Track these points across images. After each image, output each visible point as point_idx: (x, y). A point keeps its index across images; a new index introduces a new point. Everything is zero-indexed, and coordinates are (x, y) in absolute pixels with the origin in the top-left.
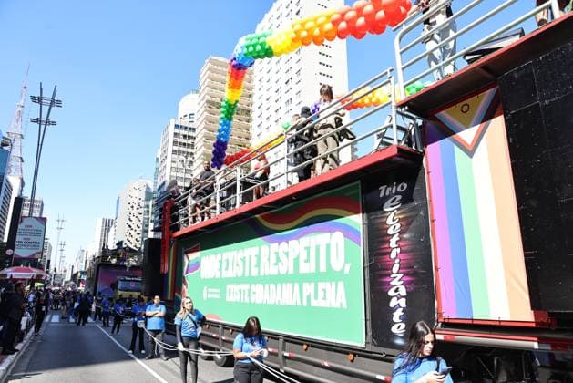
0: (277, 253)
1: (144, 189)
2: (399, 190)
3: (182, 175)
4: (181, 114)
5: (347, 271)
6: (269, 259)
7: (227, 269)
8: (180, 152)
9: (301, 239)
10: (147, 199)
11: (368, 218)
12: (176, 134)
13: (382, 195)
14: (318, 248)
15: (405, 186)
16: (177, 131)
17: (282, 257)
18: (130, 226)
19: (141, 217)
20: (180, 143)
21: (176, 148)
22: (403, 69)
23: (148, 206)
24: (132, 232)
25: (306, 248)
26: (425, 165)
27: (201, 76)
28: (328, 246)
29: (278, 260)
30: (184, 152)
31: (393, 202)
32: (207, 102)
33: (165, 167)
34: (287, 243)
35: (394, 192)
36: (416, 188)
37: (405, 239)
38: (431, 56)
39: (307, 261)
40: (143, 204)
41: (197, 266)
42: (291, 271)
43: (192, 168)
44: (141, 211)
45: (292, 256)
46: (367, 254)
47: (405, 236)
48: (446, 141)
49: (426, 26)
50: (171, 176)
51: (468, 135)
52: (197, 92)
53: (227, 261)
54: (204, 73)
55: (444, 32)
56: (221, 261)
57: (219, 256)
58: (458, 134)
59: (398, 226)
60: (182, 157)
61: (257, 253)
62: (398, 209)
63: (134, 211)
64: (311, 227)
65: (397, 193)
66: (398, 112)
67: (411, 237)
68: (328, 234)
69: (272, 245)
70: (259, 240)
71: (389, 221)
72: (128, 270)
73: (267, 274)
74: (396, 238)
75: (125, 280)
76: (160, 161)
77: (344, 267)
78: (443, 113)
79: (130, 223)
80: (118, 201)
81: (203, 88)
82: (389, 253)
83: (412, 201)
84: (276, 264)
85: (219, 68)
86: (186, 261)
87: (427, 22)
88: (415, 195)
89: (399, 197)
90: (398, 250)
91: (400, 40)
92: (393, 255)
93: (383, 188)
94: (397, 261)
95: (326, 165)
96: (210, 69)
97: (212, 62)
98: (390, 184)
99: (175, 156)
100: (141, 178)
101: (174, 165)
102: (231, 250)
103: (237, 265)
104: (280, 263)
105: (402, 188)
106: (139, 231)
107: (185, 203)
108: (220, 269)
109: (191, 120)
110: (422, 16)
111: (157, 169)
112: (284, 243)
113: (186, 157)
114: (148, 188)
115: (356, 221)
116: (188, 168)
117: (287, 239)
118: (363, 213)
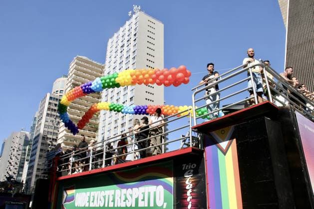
0: (125, 195)
1: (23, 138)
2: (192, 167)
3: (52, 131)
4: (54, 90)
5: (165, 207)
6: (120, 198)
7: (93, 202)
8: (51, 115)
9: (140, 188)
10: (25, 145)
11: (177, 180)
12: (50, 103)
13: (183, 169)
14: (149, 193)
15: (195, 165)
16: (51, 101)
17: (129, 197)
18: (10, 163)
19: (19, 157)
20: (52, 109)
21: (49, 112)
22: (195, 102)
23: (25, 150)
24: (12, 167)
25: (142, 193)
26: (204, 156)
27: (70, 67)
28: (155, 193)
29: (126, 199)
30: (54, 115)
31: (189, 172)
32: (73, 84)
33: (41, 124)
34: (132, 189)
35: (189, 168)
36: (200, 167)
37: (195, 192)
38: (208, 107)
39: (143, 200)
40: (21, 148)
41: (72, 198)
42: (134, 205)
43: (58, 126)
44: (20, 152)
45: (135, 197)
46: (175, 198)
47: (194, 190)
48: (214, 146)
49: (207, 92)
50: (44, 131)
51: (224, 144)
52: (66, 77)
53: (94, 197)
54: (73, 66)
55: (214, 96)
56: (89, 197)
57: (88, 194)
58: (220, 144)
59: (191, 185)
60: (53, 119)
61: (113, 194)
62: (191, 177)
63: (15, 153)
64: (146, 182)
65: (191, 169)
66: (192, 131)
67: (197, 191)
68: (156, 186)
69: (122, 190)
70: (115, 186)
71: (187, 182)
72: (13, 196)
73: (119, 206)
74: (190, 191)
75: (11, 204)
76: (37, 119)
77: (163, 204)
78: (213, 132)
79: (11, 161)
80: (3, 145)
81: (71, 74)
82: (186, 199)
83: (198, 173)
84: (125, 201)
85: (83, 63)
86: (65, 195)
87: (207, 90)
88: (200, 170)
89: (192, 171)
90: (191, 197)
91: (195, 95)
92: (188, 200)
93: (184, 165)
94: (190, 203)
95: (155, 150)
96: (76, 63)
97: (78, 59)
98: (187, 164)
99: (48, 118)
100: (22, 130)
101: (47, 123)
102: (97, 191)
103: (100, 200)
104: (127, 201)
105: (194, 166)
106: (16, 167)
107: (67, 160)
108: (89, 202)
109: (60, 94)
110: (205, 87)
111: (34, 125)
112: (130, 189)
113: (55, 119)
114: (26, 137)
115: (170, 181)
116: (56, 126)
117: (132, 187)
118: (174, 177)
